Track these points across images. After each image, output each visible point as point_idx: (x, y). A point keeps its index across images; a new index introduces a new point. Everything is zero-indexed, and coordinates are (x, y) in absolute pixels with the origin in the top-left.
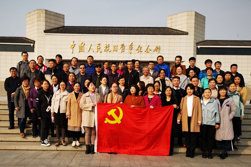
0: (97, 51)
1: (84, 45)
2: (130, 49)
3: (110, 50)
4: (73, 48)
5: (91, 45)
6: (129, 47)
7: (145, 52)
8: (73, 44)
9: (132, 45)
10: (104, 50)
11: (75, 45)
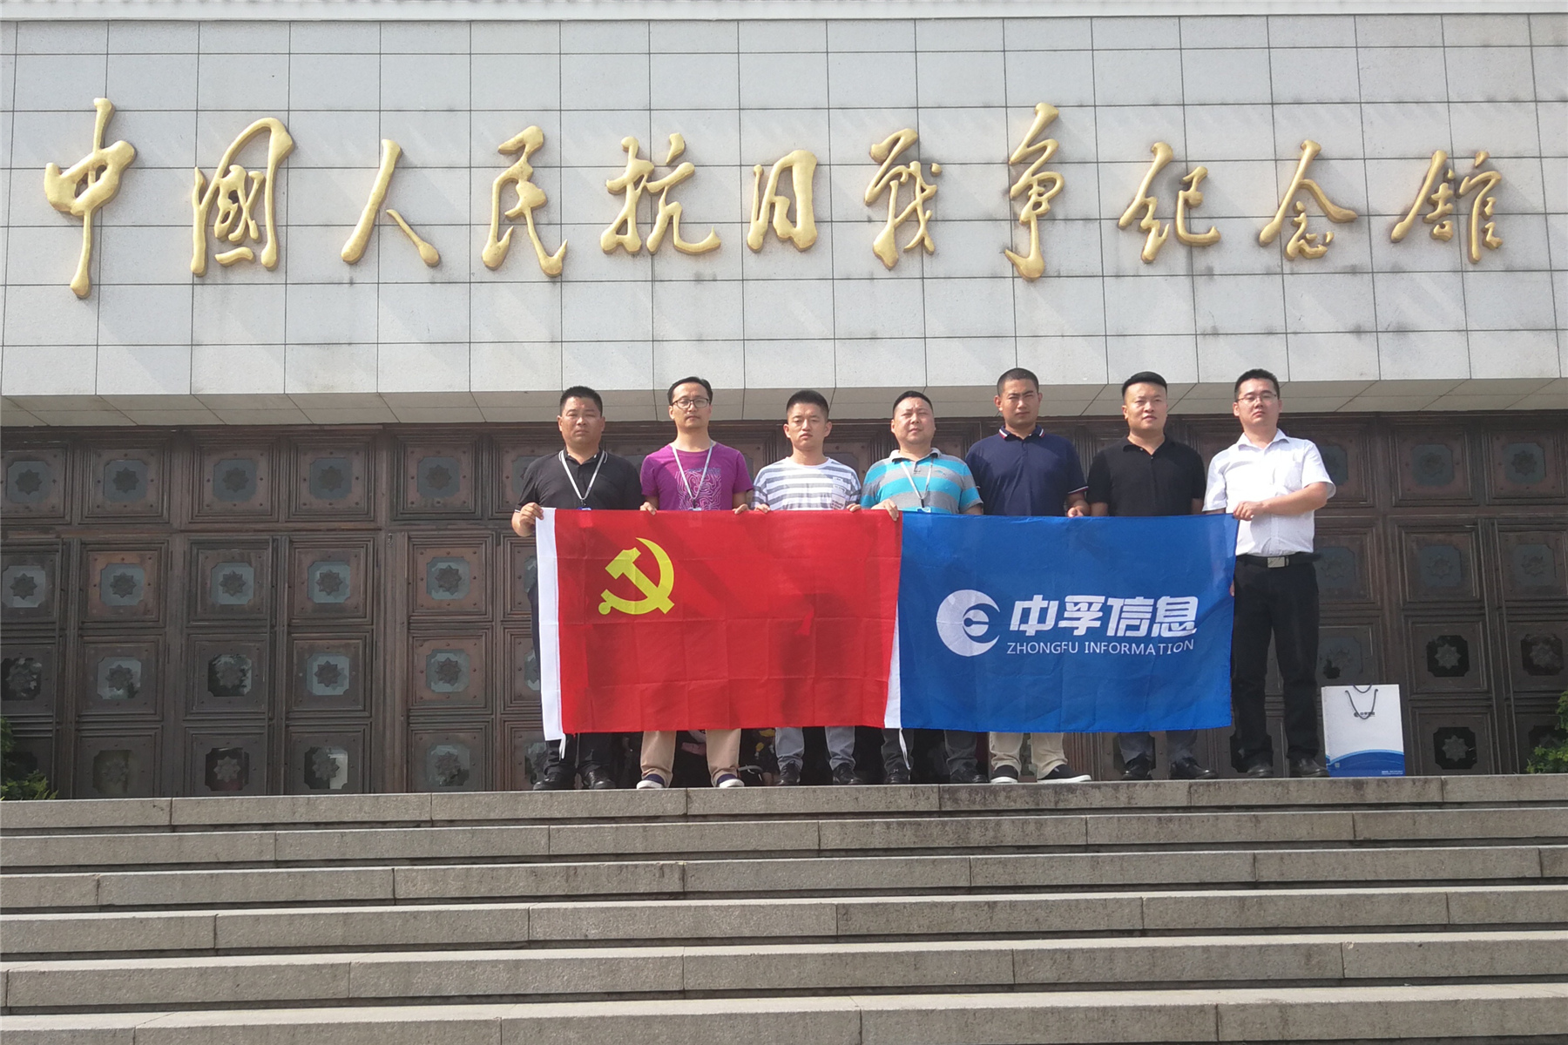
0: (488, 249)
1: (283, 162)
2: (1025, 212)
3: (706, 241)
4: (98, 209)
5: (401, 163)
6: (1001, 176)
7: (1270, 258)
8: (93, 156)
9: (1057, 160)
10: (606, 236)
11: (132, 166)
